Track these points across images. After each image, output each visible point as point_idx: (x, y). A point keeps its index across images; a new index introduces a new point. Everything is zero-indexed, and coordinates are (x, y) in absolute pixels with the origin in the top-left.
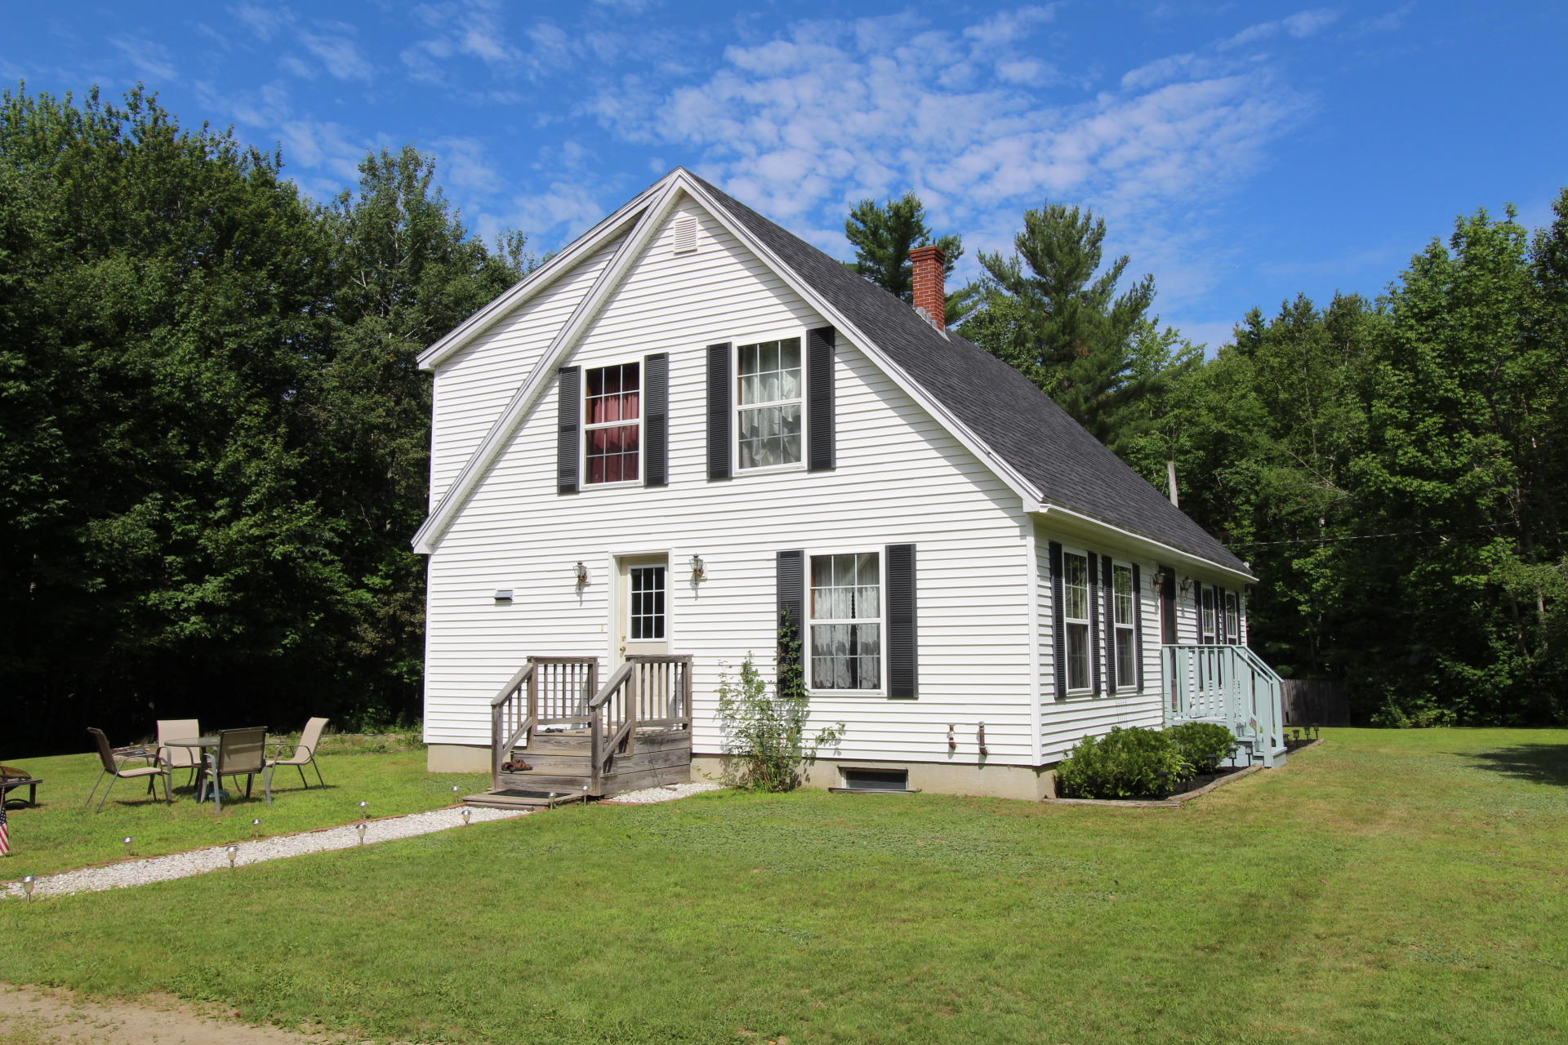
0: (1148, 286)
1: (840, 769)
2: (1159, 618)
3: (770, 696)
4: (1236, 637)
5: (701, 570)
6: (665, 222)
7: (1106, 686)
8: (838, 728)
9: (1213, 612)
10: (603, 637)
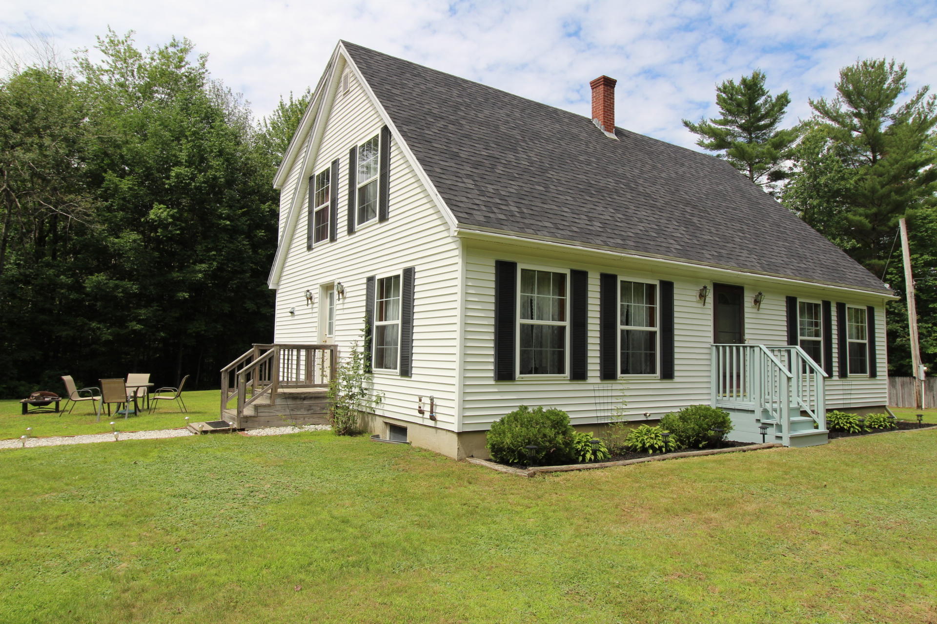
0: (933, 103)
1: (386, 423)
2: (711, 323)
3: (361, 372)
4: (866, 341)
5: (342, 292)
6: (340, 78)
7: (598, 374)
8: (382, 395)
9: (821, 321)
10: (316, 334)
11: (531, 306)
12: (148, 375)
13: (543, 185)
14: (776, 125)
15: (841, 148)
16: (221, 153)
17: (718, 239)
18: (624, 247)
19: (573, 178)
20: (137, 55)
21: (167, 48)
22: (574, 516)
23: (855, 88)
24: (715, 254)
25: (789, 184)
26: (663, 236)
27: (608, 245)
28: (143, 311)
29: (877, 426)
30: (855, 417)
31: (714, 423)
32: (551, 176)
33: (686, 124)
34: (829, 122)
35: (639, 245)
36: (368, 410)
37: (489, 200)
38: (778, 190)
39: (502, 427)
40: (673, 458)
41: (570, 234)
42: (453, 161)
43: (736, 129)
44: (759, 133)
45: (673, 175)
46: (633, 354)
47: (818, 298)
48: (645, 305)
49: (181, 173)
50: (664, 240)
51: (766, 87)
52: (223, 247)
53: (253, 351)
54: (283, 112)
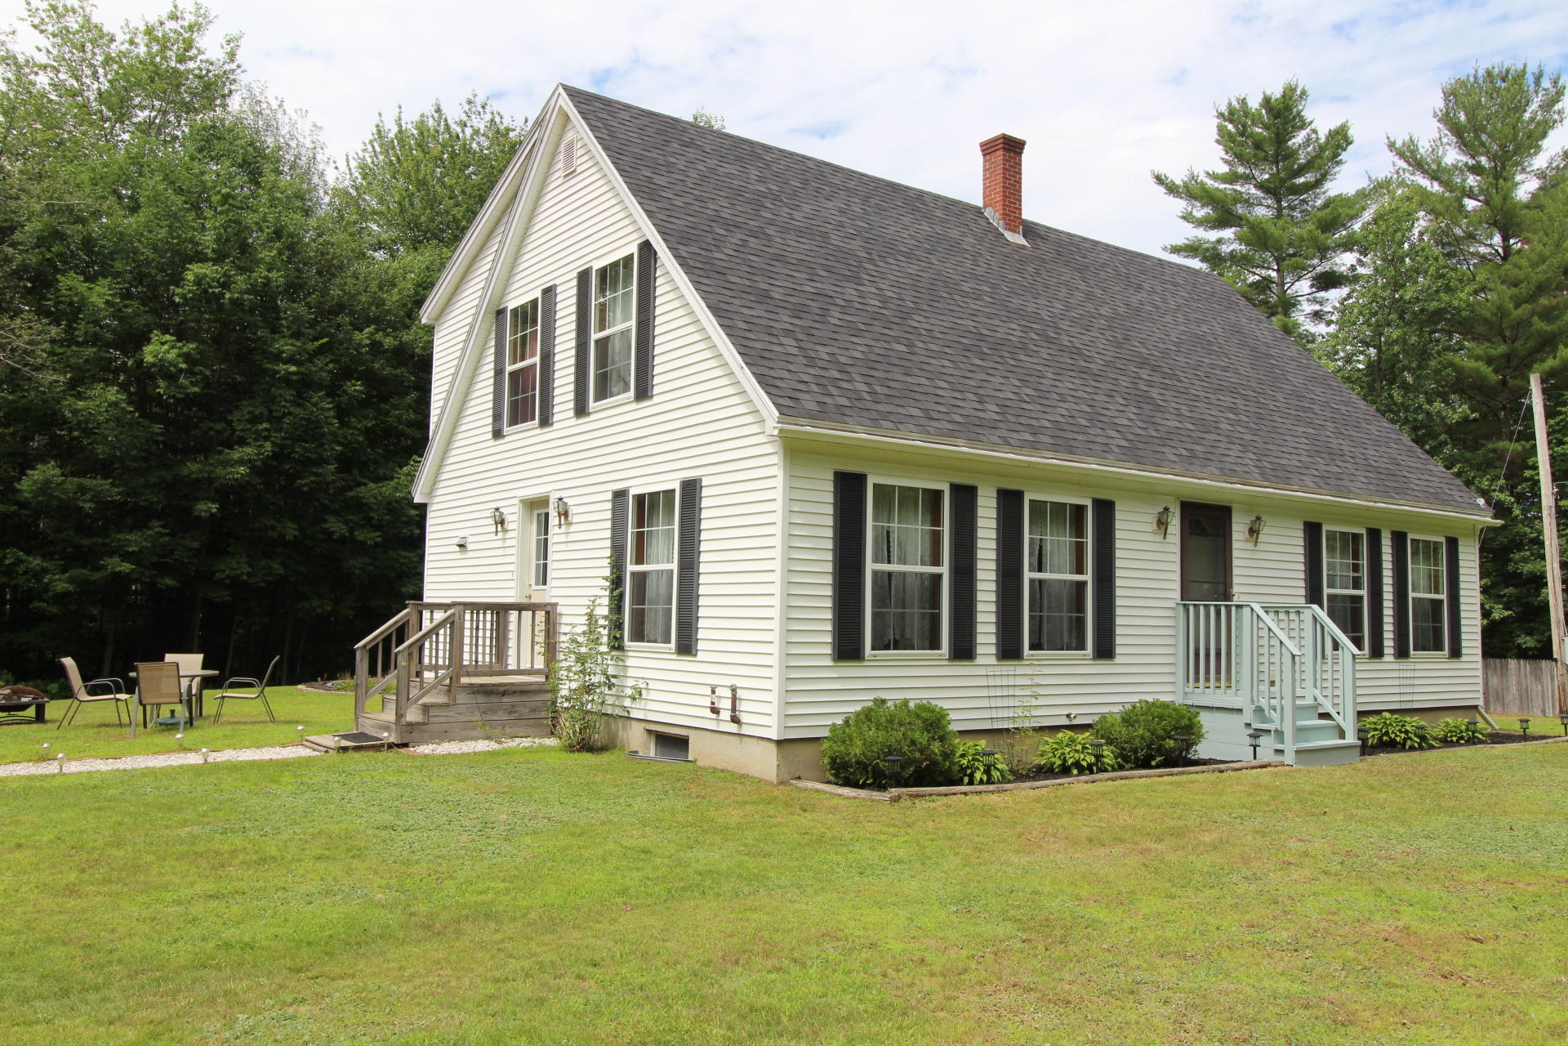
1: (649, 732)
2: (1177, 567)
3: (604, 648)
4: (1443, 596)
5: (566, 514)
6: (558, 145)
7: (993, 650)
8: (644, 686)
9: (1364, 562)
10: (512, 584)
11: (888, 542)
12: (200, 657)
13: (905, 342)
14: (1328, 185)
15: (1446, 232)
16: (278, 234)
17: (1190, 426)
18: (1034, 446)
19: (952, 325)
20: (100, 37)
21: (162, 24)
22: (960, 847)
23: (1471, 116)
24: (1185, 453)
25: (1349, 296)
26: (1099, 425)
27: (1009, 444)
28: (132, 537)
29: (1454, 739)
30: (1411, 722)
31: (1175, 728)
32: (917, 325)
33: (1159, 180)
34: (1424, 182)
35: (1059, 441)
36: (617, 711)
37: (822, 373)
38: (1328, 308)
39: (847, 730)
40: (1111, 779)
41: (950, 426)
42: (763, 307)
43: (1253, 191)
44: (1295, 200)
45: (1122, 310)
46: (1049, 618)
47: (1359, 524)
48: (1068, 539)
49: (205, 276)
50: (1100, 432)
51: (1308, 114)
52: (284, 415)
53: (408, 613)
54: (381, 146)
